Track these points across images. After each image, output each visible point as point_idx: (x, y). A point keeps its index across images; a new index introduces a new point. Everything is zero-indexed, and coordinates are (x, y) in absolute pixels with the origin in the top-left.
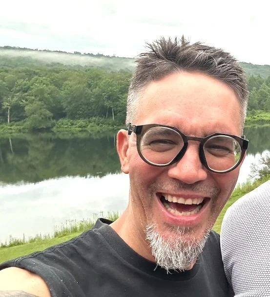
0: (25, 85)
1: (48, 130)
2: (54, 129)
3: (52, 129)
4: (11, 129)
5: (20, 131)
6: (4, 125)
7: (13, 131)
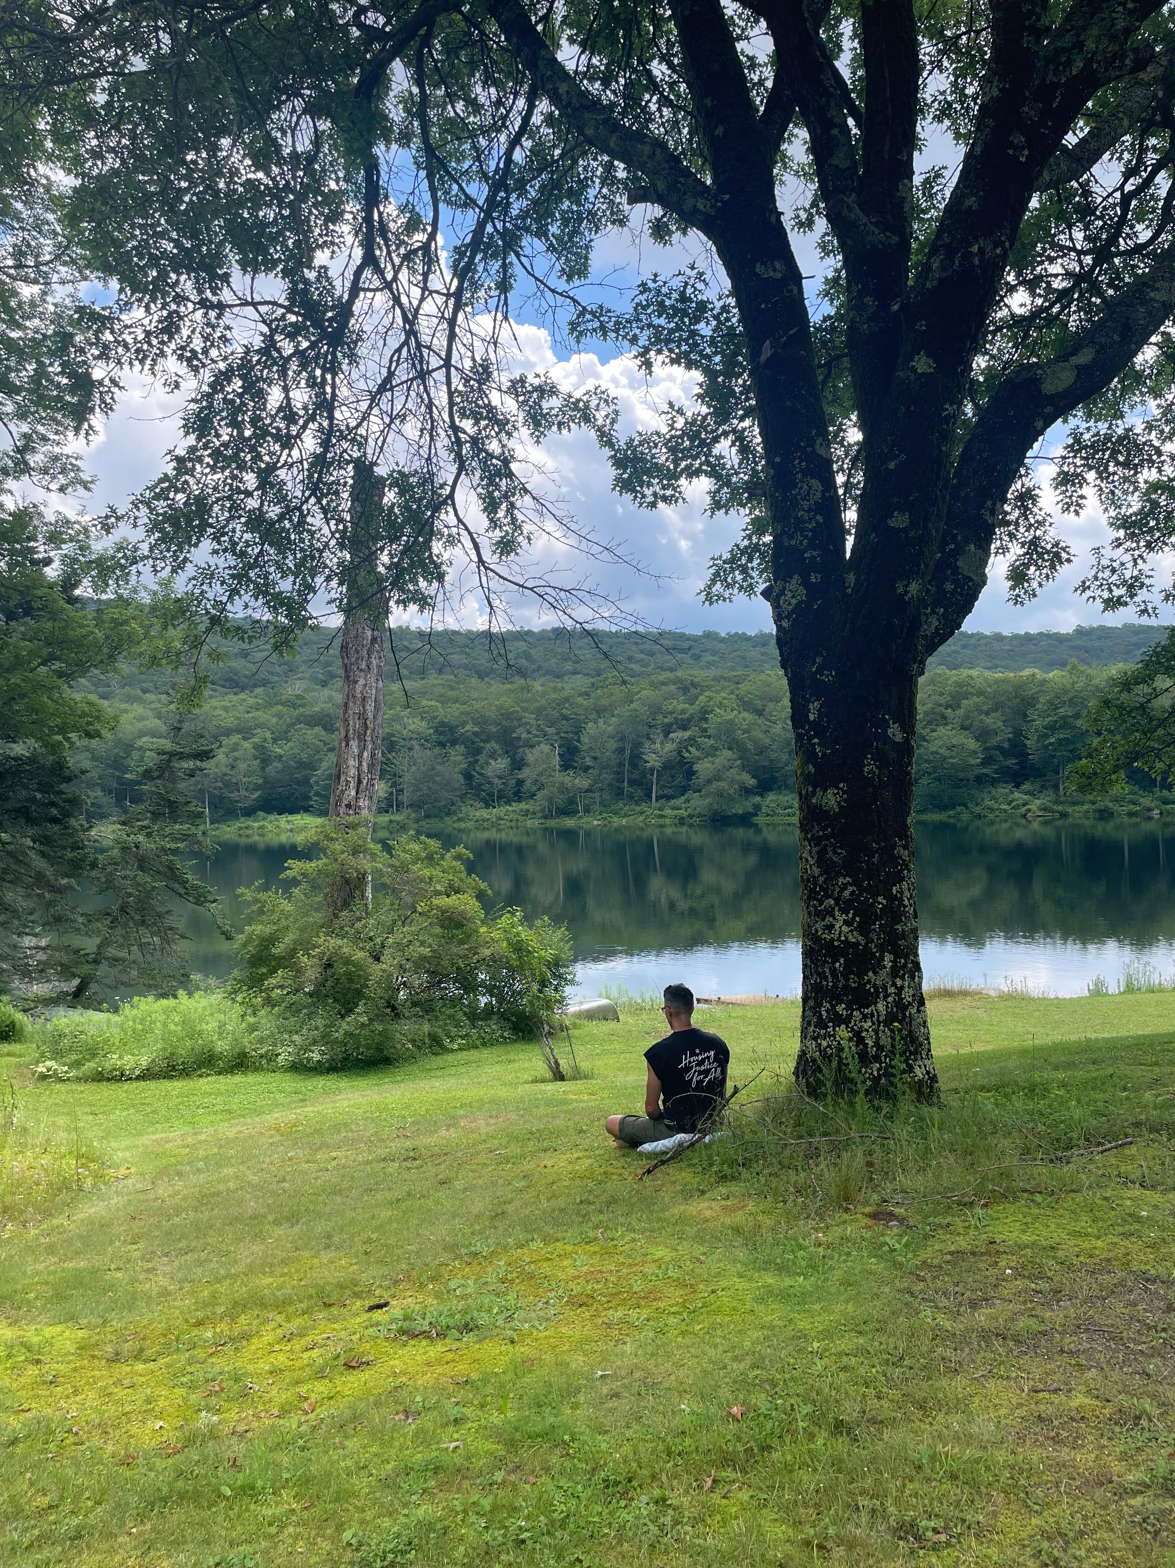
0: (683, 712)
1: (745, 820)
2: (760, 820)
3: (756, 820)
4: (663, 816)
5: (682, 821)
6: (643, 806)
7: (668, 821)
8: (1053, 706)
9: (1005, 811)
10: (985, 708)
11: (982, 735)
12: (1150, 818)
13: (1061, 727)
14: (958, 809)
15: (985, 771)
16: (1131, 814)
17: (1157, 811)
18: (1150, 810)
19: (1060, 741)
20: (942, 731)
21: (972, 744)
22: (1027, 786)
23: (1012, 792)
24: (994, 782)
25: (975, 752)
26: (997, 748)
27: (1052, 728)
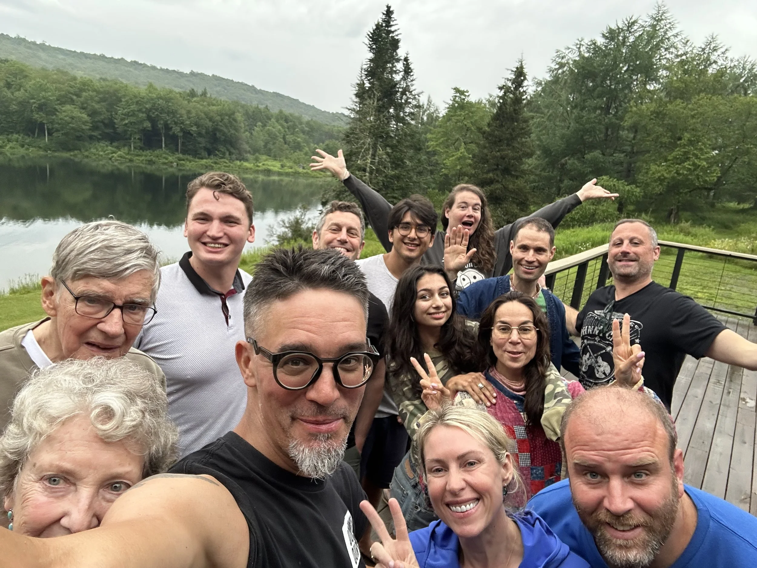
8: (128, 105)
9: (101, 156)
10: (96, 98)
11: (93, 113)
12: (172, 167)
13: (131, 116)
14: (76, 152)
15: (93, 133)
16: (164, 164)
17: (175, 164)
18: (172, 162)
19: (131, 123)
20: (68, 107)
21: (85, 116)
22: (115, 144)
23: (107, 146)
24: (99, 140)
25: (87, 122)
26: (102, 122)
27: (127, 115)
